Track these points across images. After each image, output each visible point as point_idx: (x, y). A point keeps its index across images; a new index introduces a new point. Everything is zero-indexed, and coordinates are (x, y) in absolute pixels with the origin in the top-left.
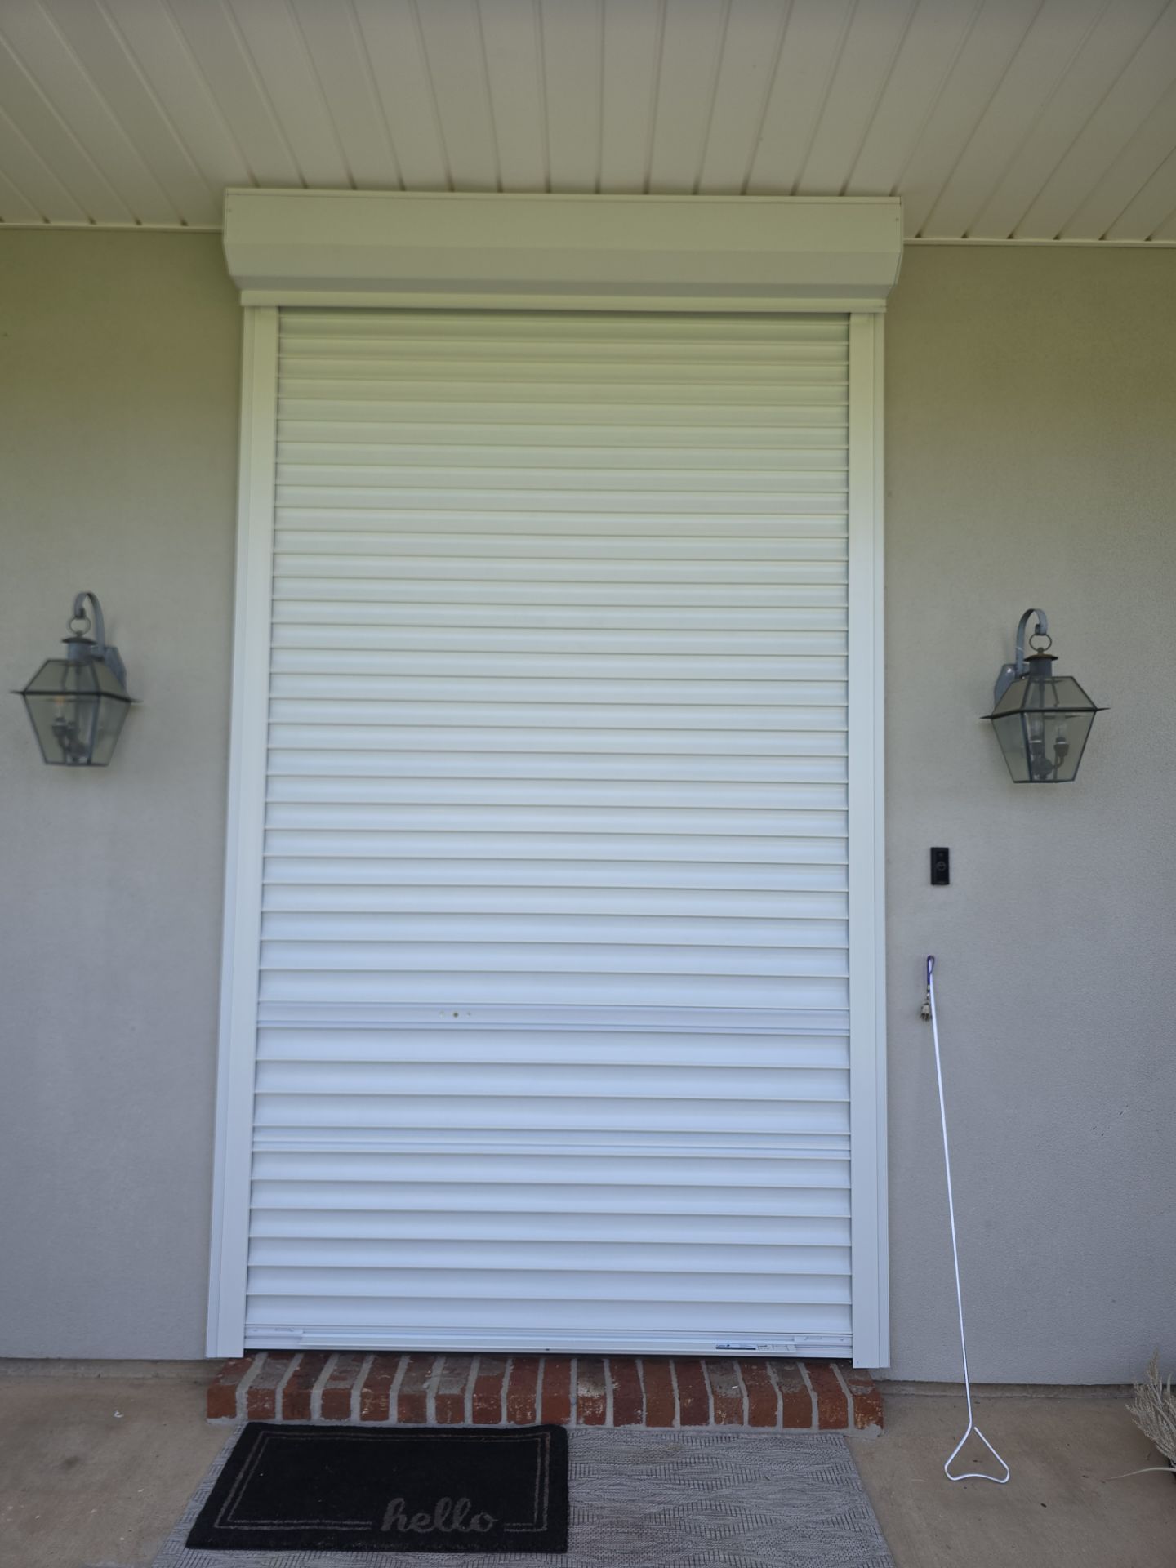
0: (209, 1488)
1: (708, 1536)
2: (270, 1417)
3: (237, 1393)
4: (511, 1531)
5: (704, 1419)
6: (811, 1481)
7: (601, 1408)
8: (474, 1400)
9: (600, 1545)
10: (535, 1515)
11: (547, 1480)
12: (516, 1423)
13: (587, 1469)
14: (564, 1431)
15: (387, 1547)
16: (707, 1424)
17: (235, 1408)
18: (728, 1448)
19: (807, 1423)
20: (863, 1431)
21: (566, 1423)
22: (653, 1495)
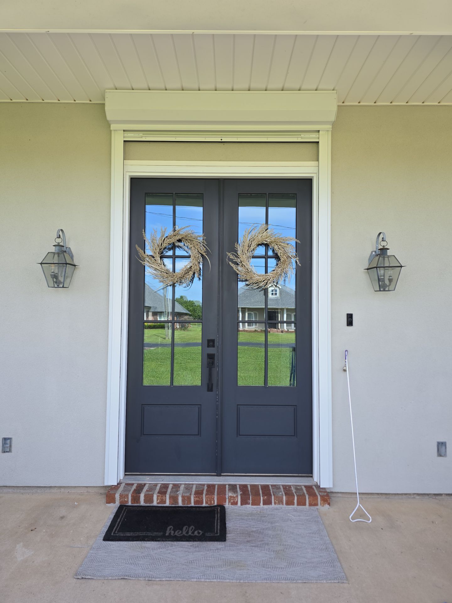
0: (109, 524)
1: (272, 537)
2: (127, 503)
3: (116, 496)
4: (208, 535)
5: (271, 503)
6: (305, 521)
7: (236, 500)
8: (194, 497)
9: (236, 539)
10: (216, 531)
11: (219, 521)
12: (208, 505)
13: (232, 518)
14: (224, 507)
15: (168, 540)
16: (271, 505)
17: (115, 500)
18: (278, 512)
19: (305, 504)
20: (323, 507)
21: (225, 505)
22: (254, 525)
